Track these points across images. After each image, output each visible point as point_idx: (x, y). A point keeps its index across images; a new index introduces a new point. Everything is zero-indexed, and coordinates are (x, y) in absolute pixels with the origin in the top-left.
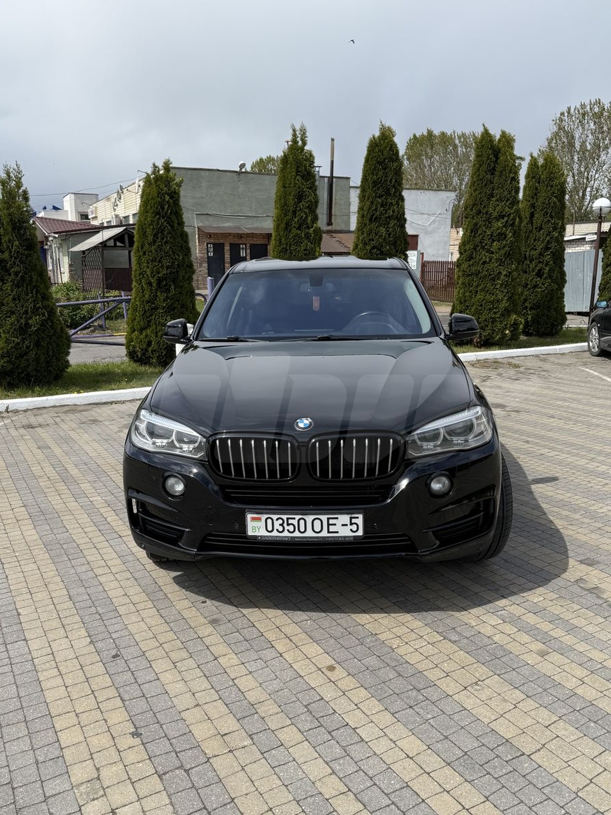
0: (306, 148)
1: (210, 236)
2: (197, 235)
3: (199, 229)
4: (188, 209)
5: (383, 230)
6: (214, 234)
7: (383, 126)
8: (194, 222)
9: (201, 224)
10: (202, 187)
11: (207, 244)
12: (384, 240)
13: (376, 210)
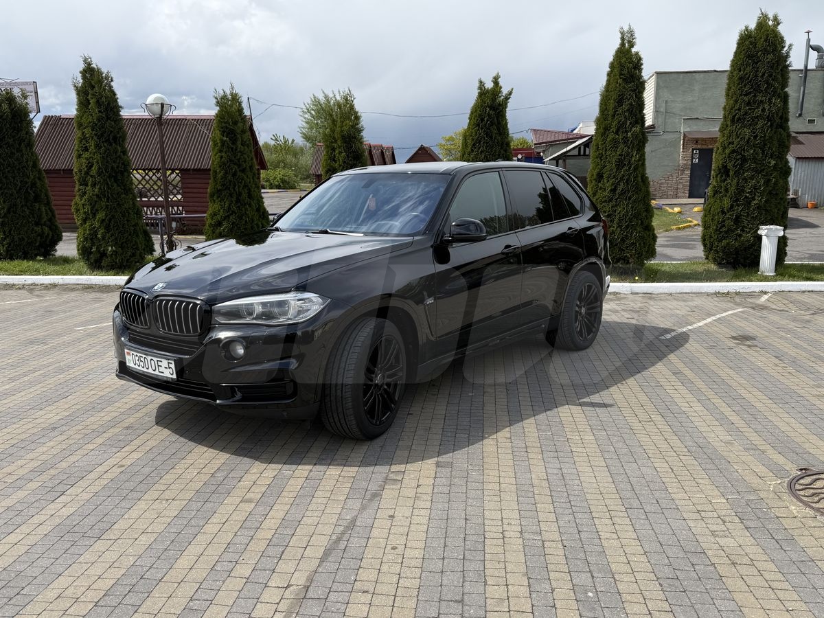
0: (634, 50)
1: (697, 142)
2: (682, 141)
3: (684, 135)
4: (674, 114)
5: (747, 131)
6: (702, 139)
7: (762, 14)
8: (681, 127)
9: (688, 130)
10: (694, 90)
11: (693, 150)
12: (748, 141)
13: (739, 110)
